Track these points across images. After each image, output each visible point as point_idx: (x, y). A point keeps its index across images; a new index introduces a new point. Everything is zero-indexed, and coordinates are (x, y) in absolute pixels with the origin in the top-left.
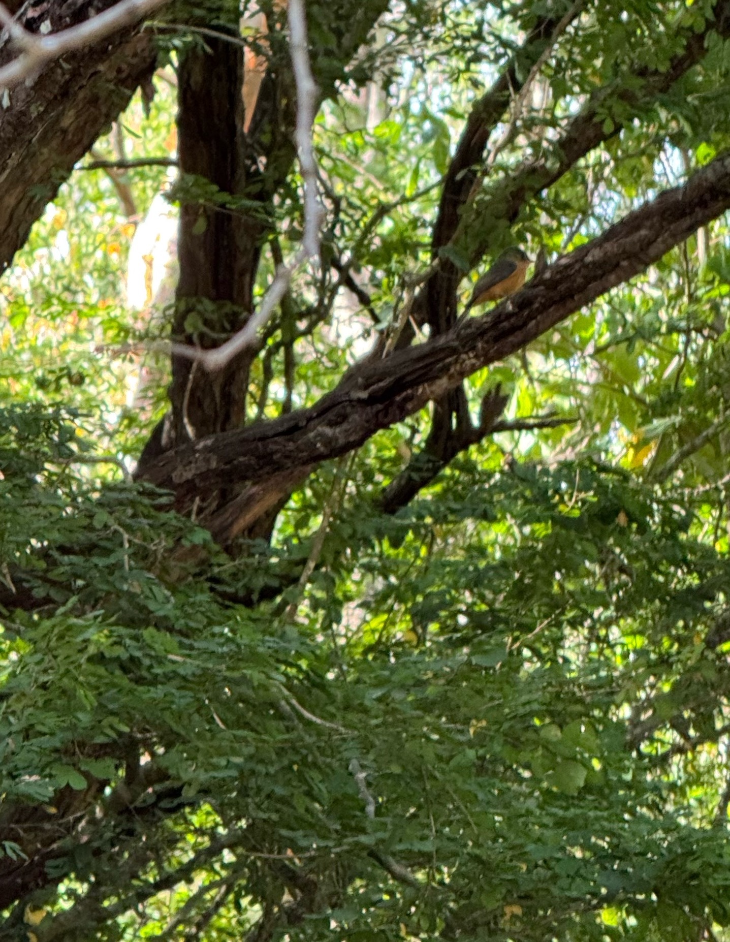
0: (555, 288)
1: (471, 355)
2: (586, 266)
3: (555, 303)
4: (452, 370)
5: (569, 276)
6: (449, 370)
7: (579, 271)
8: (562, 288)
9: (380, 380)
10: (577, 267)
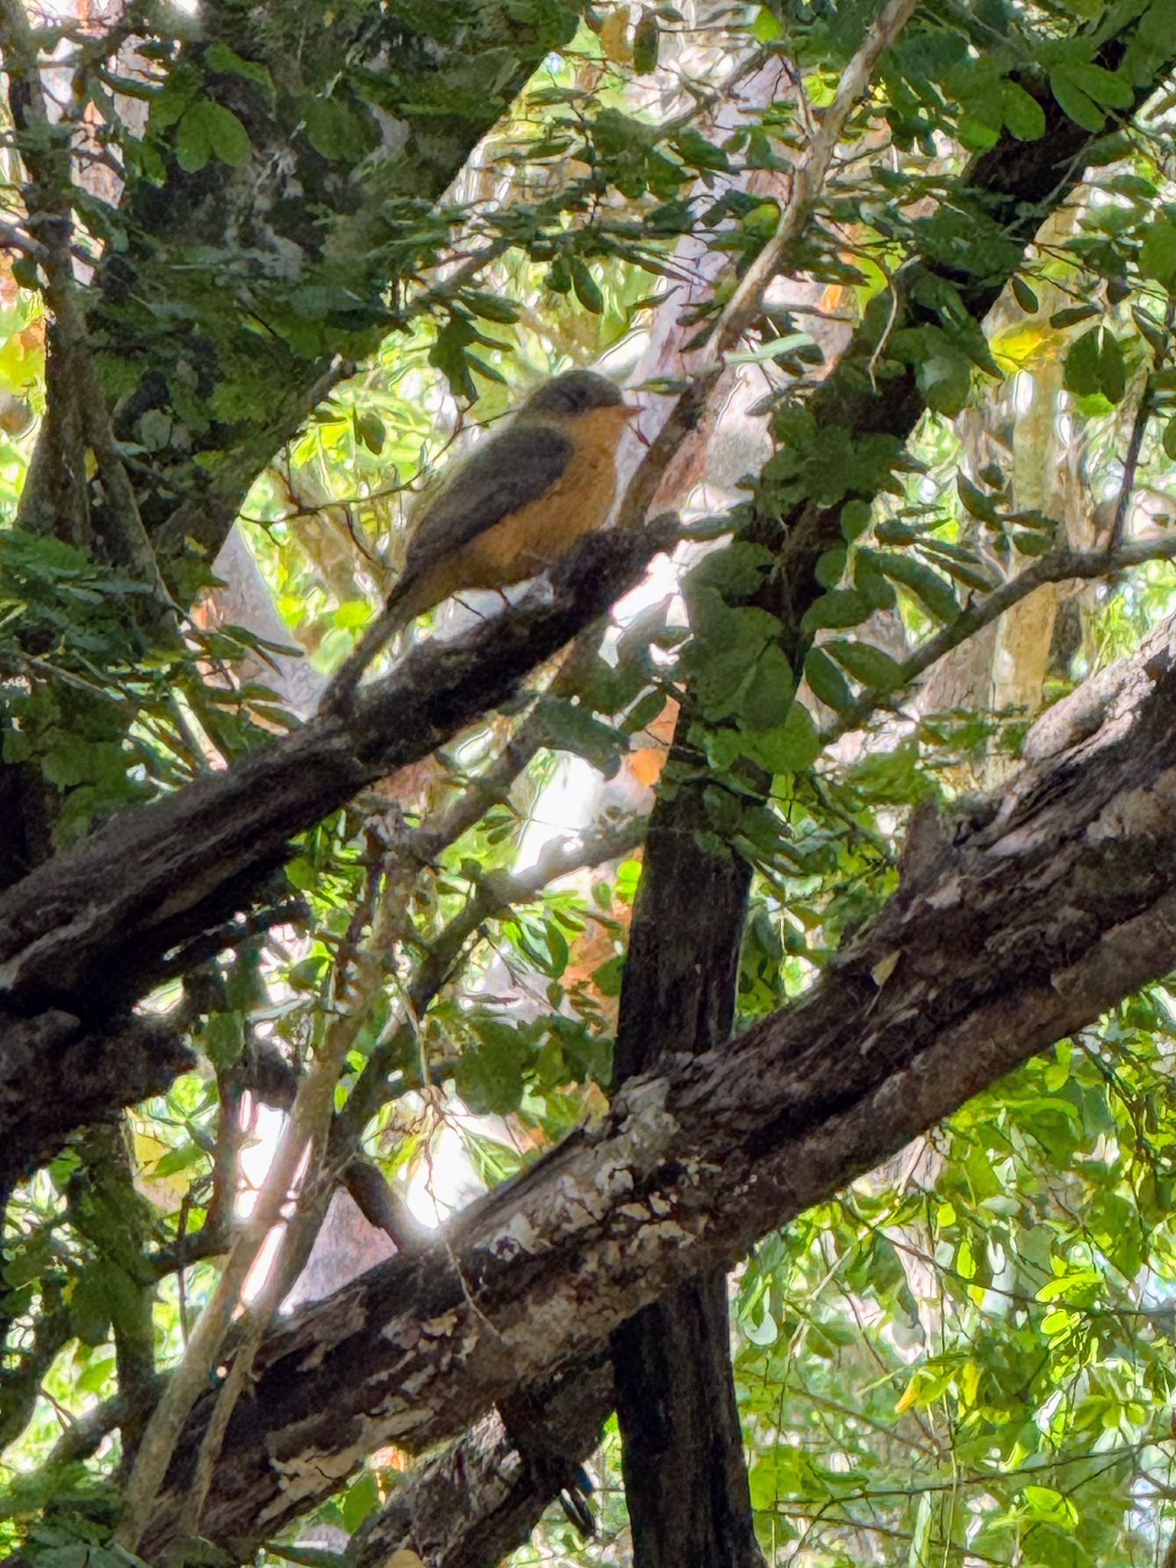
0: (975, 947)
1: (661, 1206)
2: (1093, 859)
3: (977, 1002)
4: (591, 1265)
5: (1028, 899)
6: (576, 1263)
7: (1067, 878)
8: (1005, 942)
9: (66, 920)
10: (1057, 865)
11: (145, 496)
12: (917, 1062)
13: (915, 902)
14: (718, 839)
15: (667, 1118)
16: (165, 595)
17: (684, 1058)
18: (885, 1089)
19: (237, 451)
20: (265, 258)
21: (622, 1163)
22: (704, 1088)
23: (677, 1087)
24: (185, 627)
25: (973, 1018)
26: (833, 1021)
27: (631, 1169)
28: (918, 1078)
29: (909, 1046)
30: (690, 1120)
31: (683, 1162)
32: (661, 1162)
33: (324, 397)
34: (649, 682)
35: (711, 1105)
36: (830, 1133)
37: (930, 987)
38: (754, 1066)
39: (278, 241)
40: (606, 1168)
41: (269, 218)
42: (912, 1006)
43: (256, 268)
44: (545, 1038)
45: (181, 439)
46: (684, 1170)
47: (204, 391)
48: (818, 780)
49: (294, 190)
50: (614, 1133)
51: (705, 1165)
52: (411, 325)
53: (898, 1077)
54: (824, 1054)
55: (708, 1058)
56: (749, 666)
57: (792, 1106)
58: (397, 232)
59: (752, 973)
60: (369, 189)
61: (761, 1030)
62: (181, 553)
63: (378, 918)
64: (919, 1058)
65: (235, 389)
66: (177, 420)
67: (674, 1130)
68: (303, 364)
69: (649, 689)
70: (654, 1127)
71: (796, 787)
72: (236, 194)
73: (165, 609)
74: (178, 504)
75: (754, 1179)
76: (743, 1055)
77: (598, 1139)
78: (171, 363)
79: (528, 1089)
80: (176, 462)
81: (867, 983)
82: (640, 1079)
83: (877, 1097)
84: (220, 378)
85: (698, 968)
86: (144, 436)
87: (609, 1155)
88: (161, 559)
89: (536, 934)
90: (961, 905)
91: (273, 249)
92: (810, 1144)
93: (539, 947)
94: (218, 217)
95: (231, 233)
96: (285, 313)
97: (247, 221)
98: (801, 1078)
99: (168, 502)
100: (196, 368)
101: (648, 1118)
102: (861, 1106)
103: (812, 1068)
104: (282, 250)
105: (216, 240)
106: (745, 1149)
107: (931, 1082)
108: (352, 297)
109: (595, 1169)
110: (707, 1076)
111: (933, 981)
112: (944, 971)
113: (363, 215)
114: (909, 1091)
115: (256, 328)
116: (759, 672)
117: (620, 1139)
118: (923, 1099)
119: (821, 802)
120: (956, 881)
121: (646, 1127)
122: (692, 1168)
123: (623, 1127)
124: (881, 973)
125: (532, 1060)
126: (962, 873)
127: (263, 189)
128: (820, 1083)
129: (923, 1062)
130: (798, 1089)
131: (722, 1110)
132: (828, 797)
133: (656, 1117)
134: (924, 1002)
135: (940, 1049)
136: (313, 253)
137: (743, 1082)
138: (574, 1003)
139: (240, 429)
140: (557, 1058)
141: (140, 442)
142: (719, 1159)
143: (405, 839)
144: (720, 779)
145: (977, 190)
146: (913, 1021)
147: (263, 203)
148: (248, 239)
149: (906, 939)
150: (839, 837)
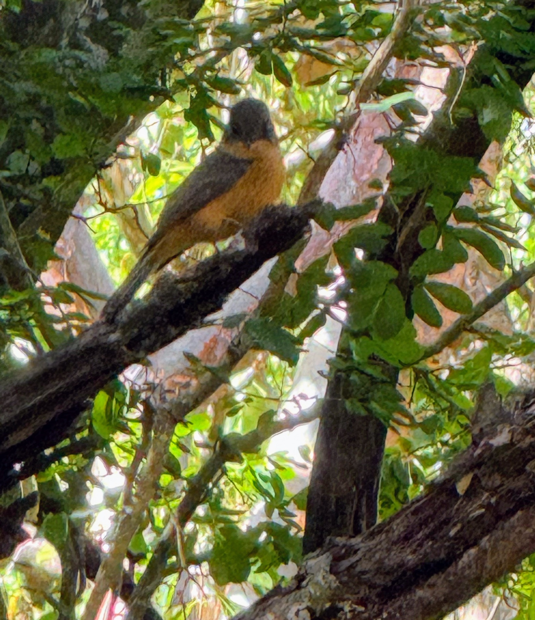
11: (12, 204)
12: (485, 542)
13: (482, 443)
14: (359, 404)
15: (332, 577)
16: (24, 263)
17: (340, 540)
18: (465, 558)
19: (69, 176)
20: (83, 56)
21: (304, 605)
22: (354, 559)
23: (337, 559)
24: (38, 284)
25: (519, 513)
26: (432, 517)
27: (309, 609)
28: (485, 551)
29: (479, 532)
30: (345, 579)
31: (341, 605)
32: (328, 605)
33: (122, 142)
34: (317, 308)
35: (358, 569)
36: (431, 586)
37: (492, 495)
38: (384, 545)
39: (93, 47)
40: (294, 609)
41: (87, 32)
42: (481, 506)
43: (80, 64)
44: (263, 536)
45: (35, 168)
46: (342, 609)
47: (48, 139)
48: (430, 376)
49: (103, 15)
50: (299, 587)
51: (355, 606)
52: (175, 97)
53: (473, 551)
54: (428, 537)
55: (356, 541)
56: (377, 299)
57: (408, 569)
58: (165, 38)
59: (391, 495)
60: (148, 13)
61: (389, 523)
62: (36, 238)
63: (150, 455)
64: (486, 538)
65: (68, 138)
66: (32, 158)
67: (334, 585)
68: (108, 122)
69: (316, 312)
70: (323, 583)
71: (417, 379)
72: (68, 19)
73: (24, 272)
74: (33, 208)
75: (385, 615)
76: (378, 539)
77: (289, 592)
78: (28, 121)
79: (254, 568)
80: (32, 183)
81: (453, 492)
82: (314, 554)
83: (460, 564)
84: (59, 131)
85: (354, 489)
86: (12, 166)
87: (296, 601)
88: (23, 243)
89: (265, 479)
90: (511, 444)
91: (89, 51)
92: (420, 593)
93: (266, 486)
94: (57, 32)
95: (64, 42)
96: (95, 89)
97: (74, 34)
98: (414, 552)
99: (26, 207)
100: (43, 126)
101: (320, 578)
102: (451, 569)
103: (420, 545)
104: (95, 53)
105: (55, 46)
106: (378, 595)
107: (493, 554)
108: (137, 79)
109: (288, 608)
110: (356, 552)
111: (494, 491)
112: (501, 485)
113: (146, 30)
114: (480, 559)
115: (80, 100)
116: (383, 303)
117: (303, 590)
118: (488, 564)
119: (432, 389)
120: (507, 429)
121: (317, 583)
122: (347, 608)
123: (304, 583)
124: (462, 486)
125: (255, 550)
126: (512, 425)
127: (84, 15)
128: (426, 555)
129: (489, 540)
130: (410, 558)
131: (363, 573)
132: (436, 386)
133: (324, 577)
134: (489, 504)
135: (498, 533)
136: (114, 53)
137: (377, 556)
138: (280, 514)
139: (71, 162)
140: (271, 548)
141: (9, 169)
142: (362, 602)
143: (166, 406)
144: (361, 368)
145: (520, 8)
146: (482, 516)
147: (84, 23)
148: (75, 45)
149: (478, 465)
150: (443, 410)
